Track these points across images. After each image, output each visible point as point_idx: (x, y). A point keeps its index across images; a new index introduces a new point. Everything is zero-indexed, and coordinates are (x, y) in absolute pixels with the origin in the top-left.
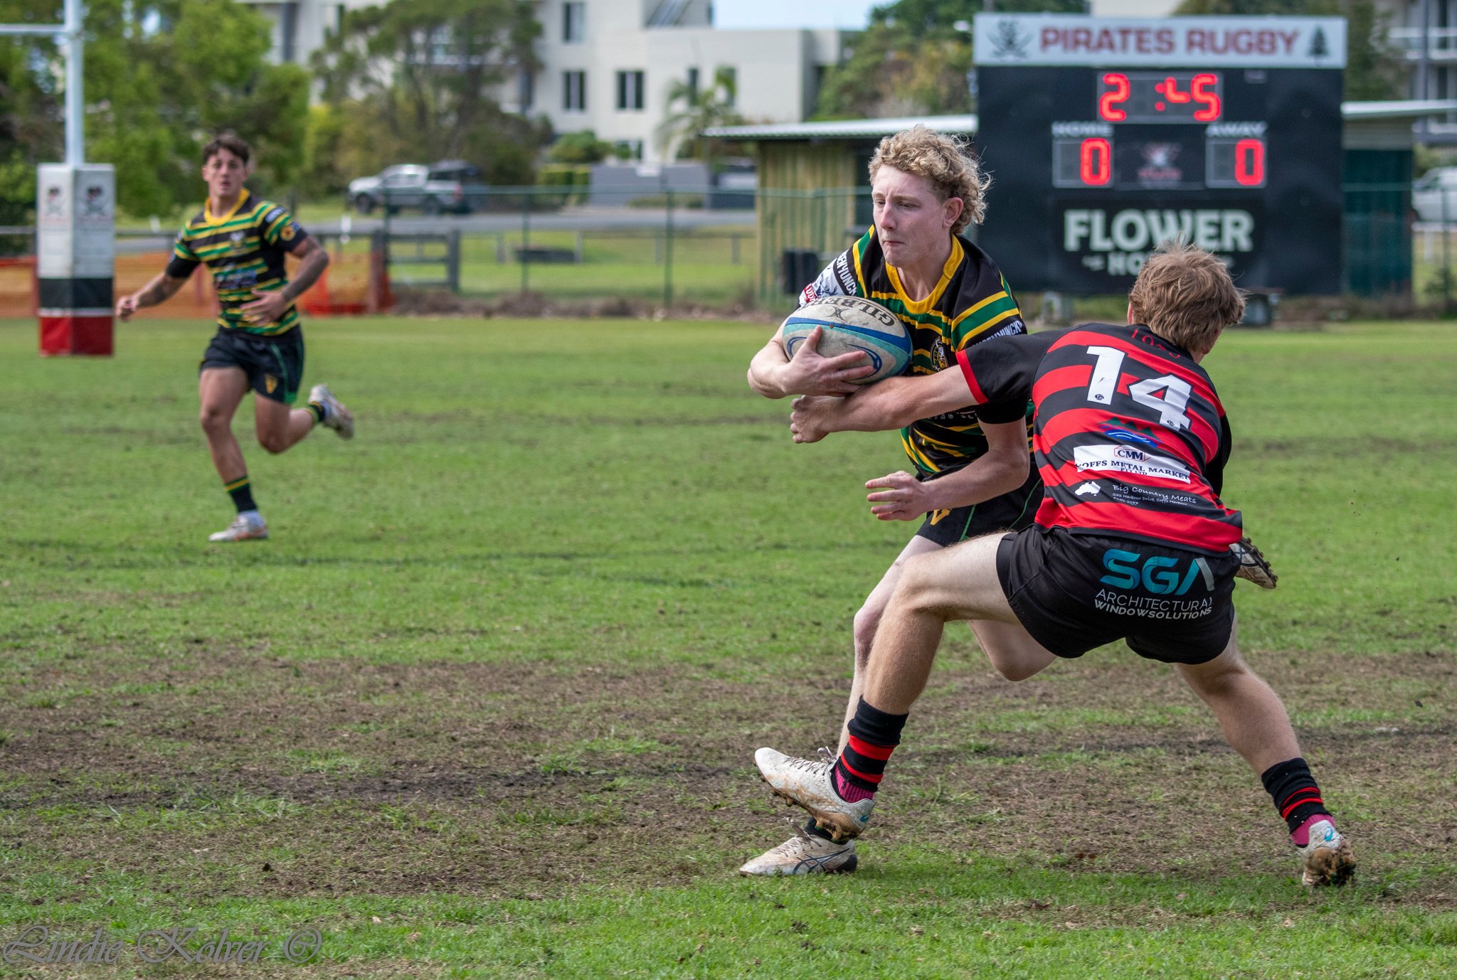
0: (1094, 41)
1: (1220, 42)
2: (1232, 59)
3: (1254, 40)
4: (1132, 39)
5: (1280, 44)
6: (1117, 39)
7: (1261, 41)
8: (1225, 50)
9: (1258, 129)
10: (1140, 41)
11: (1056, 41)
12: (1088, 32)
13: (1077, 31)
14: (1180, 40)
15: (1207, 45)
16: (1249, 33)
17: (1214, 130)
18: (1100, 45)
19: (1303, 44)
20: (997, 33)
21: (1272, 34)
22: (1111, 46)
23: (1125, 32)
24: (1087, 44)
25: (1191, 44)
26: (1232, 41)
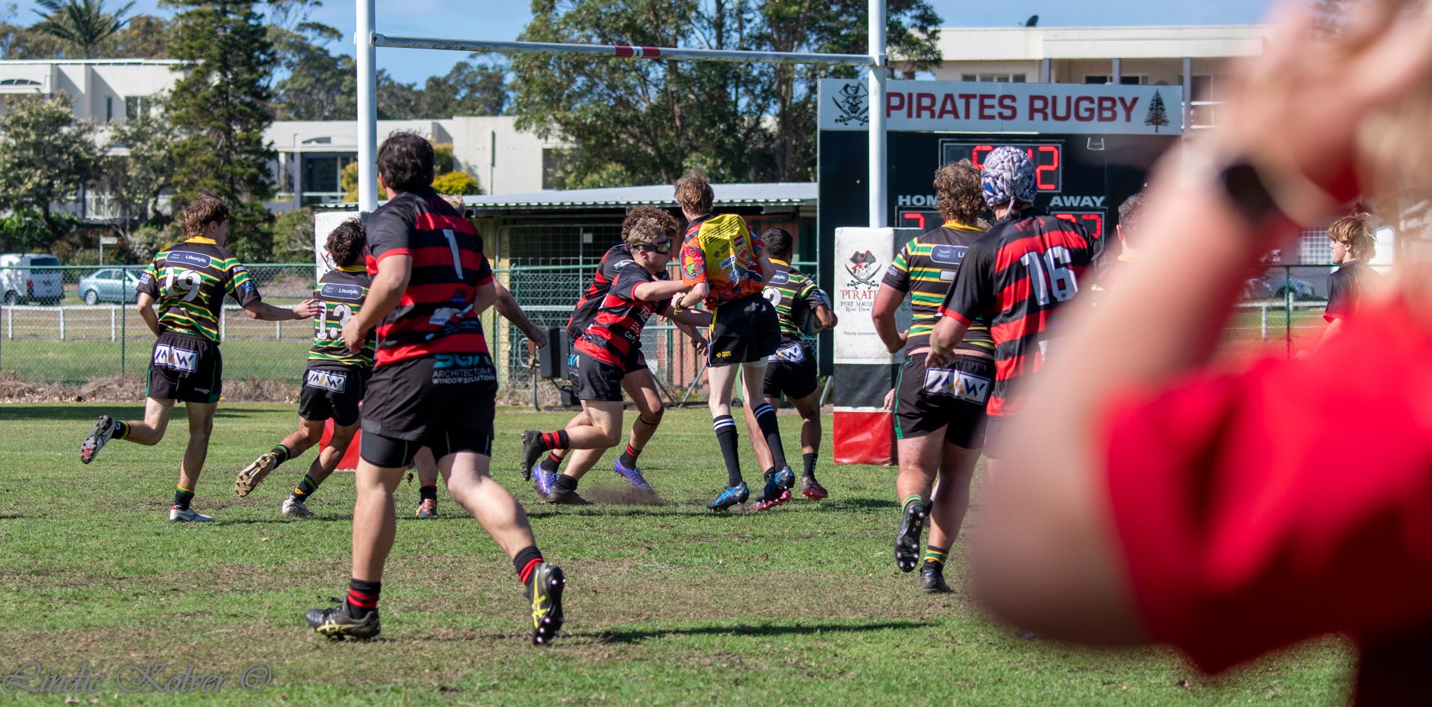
0: (937, 109)
1: (1061, 112)
2: (1072, 127)
3: (1095, 106)
4: (974, 104)
5: (1119, 108)
6: (960, 104)
7: (1101, 108)
8: (1067, 118)
9: (1099, 201)
10: (982, 107)
11: (900, 107)
12: (932, 97)
13: (920, 96)
14: (1022, 107)
15: (1049, 110)
16: (1091, 100)
17: (1056, 201)
18: (943, 111)
19: (1142, 111)
20: (841, 99)
21: (1112, 100)
22: (955, 112)
23: (967, 98)
24: (930, 108)
25: (1033, 111)
26: (1073, 108)
